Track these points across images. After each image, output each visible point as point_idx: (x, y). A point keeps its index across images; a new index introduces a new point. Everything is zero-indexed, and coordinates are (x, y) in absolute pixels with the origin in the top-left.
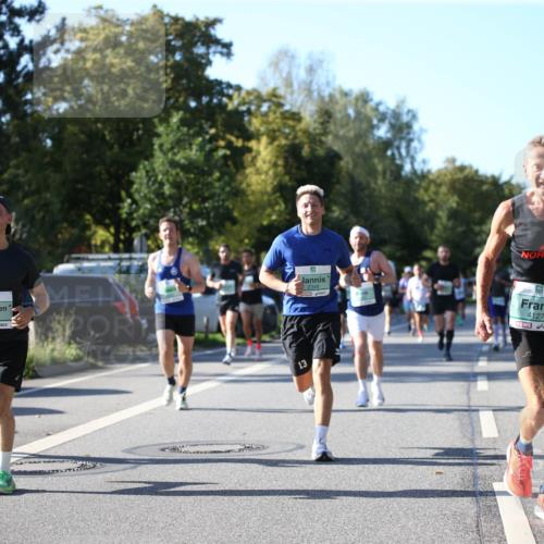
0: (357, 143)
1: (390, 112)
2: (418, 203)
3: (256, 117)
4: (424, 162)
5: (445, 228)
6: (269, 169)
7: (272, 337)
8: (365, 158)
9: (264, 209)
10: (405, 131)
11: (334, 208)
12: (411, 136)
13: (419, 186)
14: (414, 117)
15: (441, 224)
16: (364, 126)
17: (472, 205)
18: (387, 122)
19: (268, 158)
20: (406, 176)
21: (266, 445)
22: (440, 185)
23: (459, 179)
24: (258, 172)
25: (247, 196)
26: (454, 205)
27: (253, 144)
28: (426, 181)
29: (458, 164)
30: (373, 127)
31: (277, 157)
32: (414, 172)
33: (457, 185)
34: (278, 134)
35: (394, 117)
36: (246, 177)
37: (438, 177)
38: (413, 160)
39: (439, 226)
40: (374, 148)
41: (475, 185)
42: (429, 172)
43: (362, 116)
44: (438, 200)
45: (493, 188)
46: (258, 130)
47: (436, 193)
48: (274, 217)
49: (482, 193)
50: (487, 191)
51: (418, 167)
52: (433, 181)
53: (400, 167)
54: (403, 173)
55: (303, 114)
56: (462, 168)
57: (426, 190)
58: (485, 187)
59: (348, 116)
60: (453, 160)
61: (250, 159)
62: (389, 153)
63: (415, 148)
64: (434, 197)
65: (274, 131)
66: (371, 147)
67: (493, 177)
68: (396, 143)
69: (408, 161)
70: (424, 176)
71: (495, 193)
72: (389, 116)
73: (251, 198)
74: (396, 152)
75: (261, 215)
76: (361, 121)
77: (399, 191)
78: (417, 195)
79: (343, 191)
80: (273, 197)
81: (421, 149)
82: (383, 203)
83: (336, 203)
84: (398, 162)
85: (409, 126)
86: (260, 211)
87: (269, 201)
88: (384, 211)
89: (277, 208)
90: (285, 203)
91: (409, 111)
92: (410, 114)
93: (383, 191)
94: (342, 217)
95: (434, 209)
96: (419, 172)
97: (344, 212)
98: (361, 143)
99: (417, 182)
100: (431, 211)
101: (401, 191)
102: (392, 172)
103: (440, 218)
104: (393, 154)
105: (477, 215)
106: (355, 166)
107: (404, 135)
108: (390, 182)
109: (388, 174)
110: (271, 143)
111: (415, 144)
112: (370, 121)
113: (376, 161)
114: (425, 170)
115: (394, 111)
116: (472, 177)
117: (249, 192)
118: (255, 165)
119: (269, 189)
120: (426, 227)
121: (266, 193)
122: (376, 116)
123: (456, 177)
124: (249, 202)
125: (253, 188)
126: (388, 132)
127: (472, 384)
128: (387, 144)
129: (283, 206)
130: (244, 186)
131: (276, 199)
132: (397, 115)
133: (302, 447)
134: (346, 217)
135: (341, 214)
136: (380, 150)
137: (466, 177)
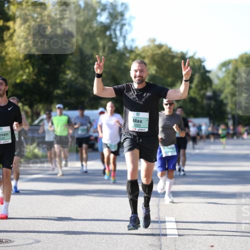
0: (85, 26)
1: (109, 4)
3: (14, 5)
4: (133, 40)
8: (91, 36)
9: (17, 71)
10: (120, 18)
11: (68, 72)
12: (124, 22)
13: (129, 58)
14: (126, 7)
16: (91, 13)
17: (166, 73)
18: (107, 11)
20: (120, 50)
21: (12, 240)
22: (144, 58)
23: (158, 54)
24: (14, 45)
25: (5, 61)
26: (154, 72)
27: (10, 24)
29: (157, 43)
30: (96, 15)
32: (125, 48)
33: (156, 58)
35: (112, 9)
36: (6, 47)
37: (143, 51)
38: (125, 37)
40: (97, 30)
41: (169, 59)
42: (136, 48)
43: (89, 7)
46: (14, 14)
48: (24, 77)
49: (173, 65)
50: (176, 63)
51: (128, 44)
52: (139, 55)
53: (116, 44)
54: (118, 48)
55: (47, 4)
56: (160, 46)
58: (176, 60)
59: (80, 6)
60: (154, 40)
61: (8, 35)
62: (108, 33)
63: (127, 30)
66: (95, 29)
67: (182, 53)
68: (113, 27)
69: (121, 39)
70: (131, 51)
72: (108, 7)
73: (8, 63)
74: (112, 32)
75: (16, 75)
76: (89, 10)
77: (115, 61)
78: (127, 64)
79: (74, 60)
80: (24, 63)
81: (130, 31)
83: (69, 68)
84: (114, 40)
85: (122, 14)
86: (14, 72)
87: (21, 65)
89: (27, 71)
90: (33, 67)
91: (123, 4)
92: (124, 6)
94: (73, 78)
96: (129, 48)
97: (75, 75)
98: (88, 26)
99: (128, 55)
102: (109, 47)
104: (111, 35)
105: (170, 80)
106: (84, 42)
107: (118, 21)
108: (108, 54)
109: (107, 49)
111: (126, 27)
112: (95, 10)
113: (98, 39)
114: (134, 46)
115: (111, 4)
116: (167, 53)
117: (7, 58)
118: (12, 40)
119: (21, 57)
121: (19, 59)
122: (99, 7)
123: (155, 52)
124: (7, 65)
125: (10, 56)
126: (107, 18)
127: (162, 199)
128: (106, 27)
129: (31, 69)
130: (4, 54)
131: (26, 64)
132: (114, 6)
133: (39, 242)
134: (76, 79)
135: (72, 76)
136: (101, 31)
137: (162, 52)
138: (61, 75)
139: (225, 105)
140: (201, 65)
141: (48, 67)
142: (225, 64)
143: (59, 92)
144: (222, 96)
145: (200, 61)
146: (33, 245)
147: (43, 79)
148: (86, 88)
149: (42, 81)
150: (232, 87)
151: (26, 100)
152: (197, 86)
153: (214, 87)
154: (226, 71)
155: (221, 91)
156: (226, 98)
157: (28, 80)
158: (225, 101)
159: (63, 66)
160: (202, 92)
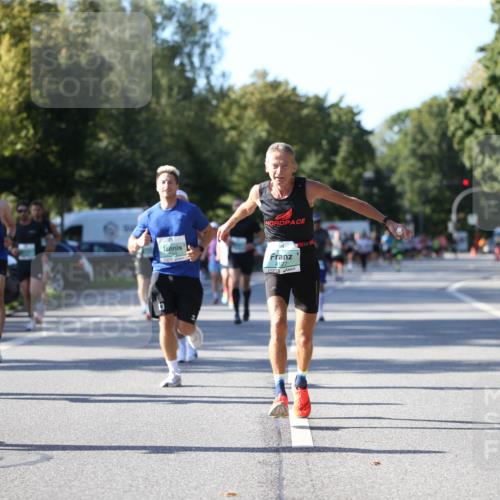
1: (178, 6)
2: (215, 131)
4: (224, 75)
5: (251, 165)
6: (13, 80)
7: (12, 308)
9: (5, 134)
10: (199, 32)
11: (102, 135)
12: (207, 40)
13: (217, 107)
14: (211, 13)
15: (246, 159)
18: (175, 19)
19: (12, 64)
20: (200, 94)
22: (244, 108)
23: (271, 99)
26: (264, 135)
28: (227, 100)
29: (270, 78)
30: (156, 26)
31: (24, 64)
32: (210, 88)
33: (269, 108)
34: (25, 32)
35: (184, 15)
37: (243, 96)
38: (209, 70)
39: (243, 163)
40: (156, 54)
41: (292, 108)
42: (230, 89)
43: (141, 11)
44: (242, 128)
45: (315, 112)
47: (239, 118)
48: (19, 146)
49: (300, 119)
50: (307, 116)
51: (216, 82)
52: (236, 102)
53: (192, 82)
54: (196, 90)
55: (60, 8)
56: (275, 85)
57: (227, 113)
58: (305, 112)
59: (123, 10)
60: (264, 74)
62: (177, 62)
63: (212, 56)
64: (236, 123)
65: (19, 28)
67: (317, 98)
68: (187, 50)
69: (202, 73)
70: (223, 95)
71: (319, 119)
72: (178, 13)
74: (186, 61)
75: (2, 141)
77: (190, 114)
78: (213, 120)
80: (17, 119)
81: (220, 59)
82: (167, 129)
83: (103, 129)
84: (189, 75)
85: (204, 26)
87: (12, 123)
88: (169, 140)
89: (23, 133)
90: (34, 128)
91: (204, 6)
92: (206, 10)
93: (169, 112)
94: (111, 148)
95: (236, 139)
96: (217, 89)
97: (114, 141)
99: (214, 102)
100: (232, 142)
101: (192, 114)
102: (180, 87)
103: (243, 151)
108: (179, 101)
109: (175, 90)
110: (15, 45)
111: (212, 51)
112: (153, 19)
113: (158, 72)
114: (226, 86)
115: (184, 5)
116: (289, 97)
119: (12, 107)
120: (224, 164)
121: (9, 113)
122: (160, 11)
123: (267, 96)
126: (176, 33)
128: (174, 50)
129: (31, 132)
131: (21, 121)
132: (188, 11)
133: (49, 459)
134: (117, 148)
135: (109, 144)
136: (164, 57)
137: (280, 97)
138: (88, 142)
139: (401, 195)
140: (353, 120)
141: (63, 126)
142: (398, 119)
143: (85, 173)
144: (394, 180)
145: (351, 113)
146: (39, 465)
147: (54, 148)
148: (136, 165)
149: (52, 152)
150: (412, 161)
151: (22, 189)
152: (345, 160)
153: (378, 161)
154: (400, 131)
155: (392, 170)
156: (402, 182)
157: (26, 153)
158: (399, 189)
159: (91, 123)
160: (356, 172)
